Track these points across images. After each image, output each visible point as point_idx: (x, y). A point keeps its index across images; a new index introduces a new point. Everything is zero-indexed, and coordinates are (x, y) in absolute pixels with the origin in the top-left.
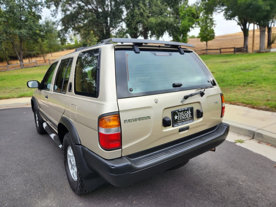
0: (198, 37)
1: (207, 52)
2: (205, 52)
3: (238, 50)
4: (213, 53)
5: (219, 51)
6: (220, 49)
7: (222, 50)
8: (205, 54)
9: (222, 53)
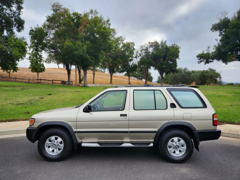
0: (29, 68)
1: (41, 81)
2: (39, 81)
3: (63, 83)
4: (46, 83)
5: (51, 82)
6: (53, 81)
7: (54, 82)
8: (39, 83)
9: (54, 84)
